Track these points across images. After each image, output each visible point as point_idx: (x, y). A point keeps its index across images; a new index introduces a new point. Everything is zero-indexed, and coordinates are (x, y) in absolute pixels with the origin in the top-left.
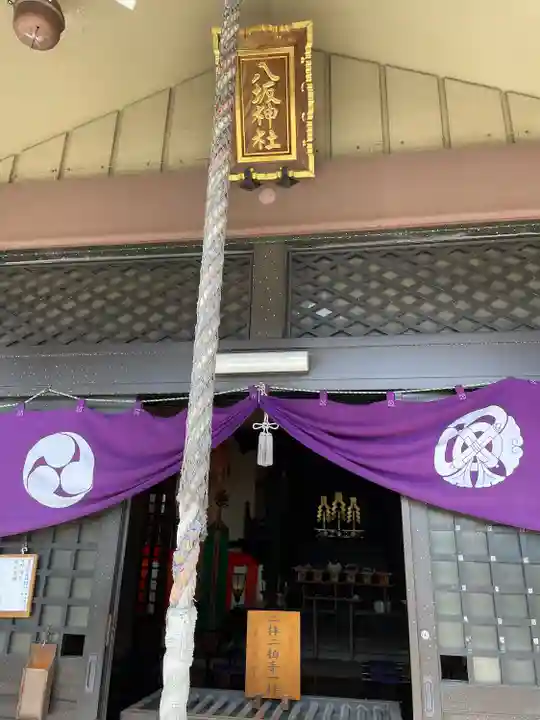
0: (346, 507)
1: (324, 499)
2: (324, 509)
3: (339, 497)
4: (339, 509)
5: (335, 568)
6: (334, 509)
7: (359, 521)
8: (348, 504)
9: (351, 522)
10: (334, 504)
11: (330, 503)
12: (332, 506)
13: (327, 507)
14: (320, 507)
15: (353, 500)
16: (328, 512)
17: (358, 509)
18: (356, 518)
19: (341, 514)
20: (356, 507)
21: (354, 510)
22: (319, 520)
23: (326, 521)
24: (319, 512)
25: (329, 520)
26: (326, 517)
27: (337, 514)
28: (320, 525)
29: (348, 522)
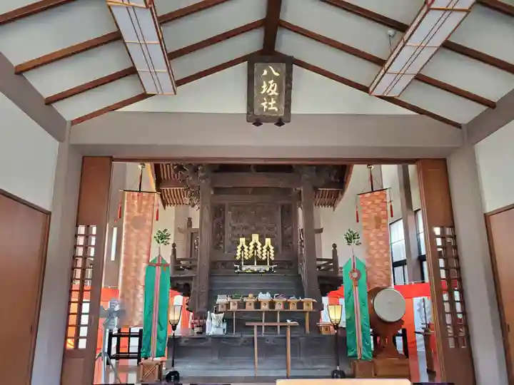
0: (262, 247)
1: (243, 240)
2: (243, 248)
3: (255, 237)
4: (255, 248)
6: (251, 248)
7: (273, 259)
8: (263, 244)
9: (266, 259)
10: (251, 244)
11: (248, 243)
12: (249, 246)
13: (245, 246)
14: (239, 247)
15: (268, 241)
16: (246, 250)
17: (272, 248)
18: (270, 255)
19: (257, 253)
20: (270, 246)
21: (268, 249)
22: (238, 258)
23: (244, 258)
24: (239, 251)
25: (247, 258)
26: (244, 255)
27: (253, 253)
28: (239, 262)
29: (264, 259)
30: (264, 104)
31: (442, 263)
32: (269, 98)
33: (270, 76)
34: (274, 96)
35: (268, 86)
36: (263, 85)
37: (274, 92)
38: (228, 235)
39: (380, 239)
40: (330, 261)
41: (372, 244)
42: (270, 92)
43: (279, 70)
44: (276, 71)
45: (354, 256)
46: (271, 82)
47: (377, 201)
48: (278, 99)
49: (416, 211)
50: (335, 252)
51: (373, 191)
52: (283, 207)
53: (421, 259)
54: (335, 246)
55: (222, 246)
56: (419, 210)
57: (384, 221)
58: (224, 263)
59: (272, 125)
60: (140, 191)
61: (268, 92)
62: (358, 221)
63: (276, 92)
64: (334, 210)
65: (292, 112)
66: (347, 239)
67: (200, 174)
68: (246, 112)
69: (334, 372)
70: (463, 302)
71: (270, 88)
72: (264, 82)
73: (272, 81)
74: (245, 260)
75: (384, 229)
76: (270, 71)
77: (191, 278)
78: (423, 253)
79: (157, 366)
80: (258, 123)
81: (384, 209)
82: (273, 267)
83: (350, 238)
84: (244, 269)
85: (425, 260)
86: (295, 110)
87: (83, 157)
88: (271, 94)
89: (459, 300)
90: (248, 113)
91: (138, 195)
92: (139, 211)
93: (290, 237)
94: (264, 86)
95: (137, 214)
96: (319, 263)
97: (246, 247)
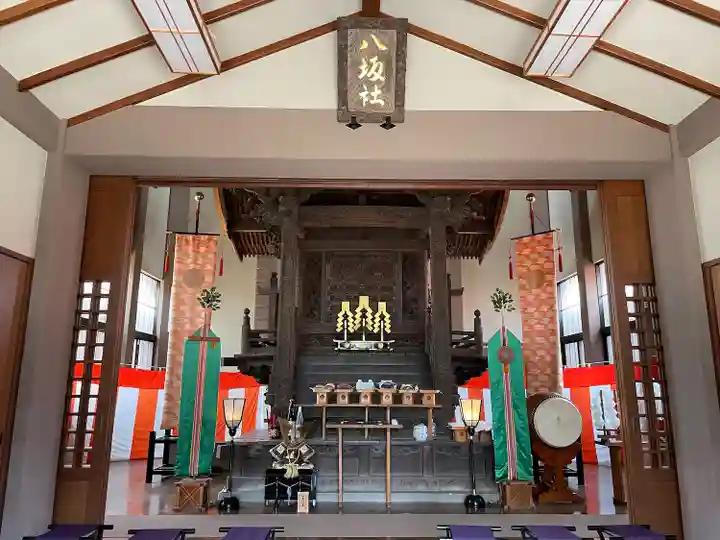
0: (373, 314)
1: (346, 305)
2: (346, 316)
3: (364, 301)
4: (364, 316)
5: (365, 387)
6: (358, 316)
7: (389, 331)
8: (375, 310)
9: (379, 332)
10: (358, 310)
11: (353, 309)
12: (355, 313)
14: (340, 315)
15: (382, 306)
16: (350, 319)
17: (388, 316)
18: (385, 327)
19: (366, 323)
20: (385, 313)
21: (382, 317)
22: (338, 330)
23: (348, 331)
24: (340, 320)
25: (352, 331)
26: (348, 326)
27: (361, 322)
28: (340, 336)
29: (375, 331)
30: (363, 95)
31: (635, 339)
32: (371, 85)
33: (373, 51)
34: (378, 81)
35: (370, 65)
36: (361, 63)
37: (378, 76)
38: (325, 298)
39: (542, 302)
40: (471, 335)
41: (531, 310)
42: (373, 76)
43: (387, 41)
44: (382, 42)
45: (504, 328)
46: (374, 60)
47: (540, 249)
48: (385, 88)
49: (598, 264)
50: (477, 322)
51: (534, 234)
52: (405, 257)
53: (604, 332)
54: (477, 313)
55: (316, 313)
56: (602, 262)
57: (548, 277)
58: (320, 337)
59: (377, 127)
60: (196, 233)
61: (369, 75)
62: (511, 278)
63: (382, 75)
64: (480, 263)
65: (407, 107)
66: (494, 302)
67: (281, 208)
68: (335, 107)
69: (468, 498)
70: (665, 399)
71: (372, 70)
72: (363, 60)
73: (376, 58)
74: (349, 333)
75: (549, 289)
76: (372, 43)
77: (270, 358)
78: (607, 324)
79: (202, 488)
80: (354, 125)
81: (549, 260)
82: (388, 343)
83: (499, 302)
84: (347, 346)
85: (609, 335)
86: (411, 104)
87: (91, 176)
88: (374, 79)
89: (659, 395)
90: (339, 109)
91: (194, 239)
92: (195, 261)
93: (415, 300)
94: (363, 67)
95: (192, 266)
96: (455, 337)
97: (350, 314)
